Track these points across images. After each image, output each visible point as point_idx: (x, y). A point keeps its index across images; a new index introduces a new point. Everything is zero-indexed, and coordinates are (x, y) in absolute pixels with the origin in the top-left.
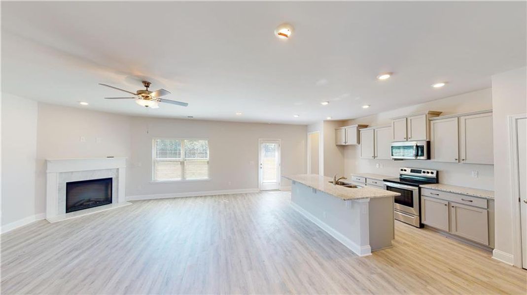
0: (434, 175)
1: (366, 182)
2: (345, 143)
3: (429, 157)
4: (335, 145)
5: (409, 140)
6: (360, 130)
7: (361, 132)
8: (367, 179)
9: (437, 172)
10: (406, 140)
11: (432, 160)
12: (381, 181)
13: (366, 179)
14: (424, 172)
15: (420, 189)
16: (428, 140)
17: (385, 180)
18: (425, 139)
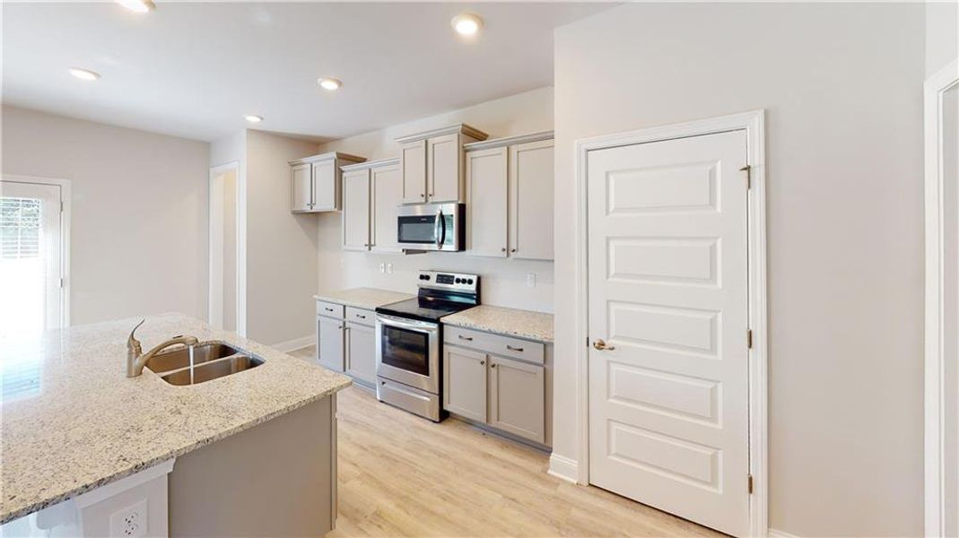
0: (472, 288)
1: (345, 317)
2: (311, 205)
3: (462, 246)
4: (290, 213)
5: (430, 199)
6: (343, 168)
7: (344, 175)
8: (347, 308)
9: (479, 279)
10: (423, 200)
11: (467, 252)
12: (372, 310)
13: (345, 306)
14: (458, 281)
15: (441, 326)
16: (460, 202)
17: (380, 311)
18: (456, 199)
